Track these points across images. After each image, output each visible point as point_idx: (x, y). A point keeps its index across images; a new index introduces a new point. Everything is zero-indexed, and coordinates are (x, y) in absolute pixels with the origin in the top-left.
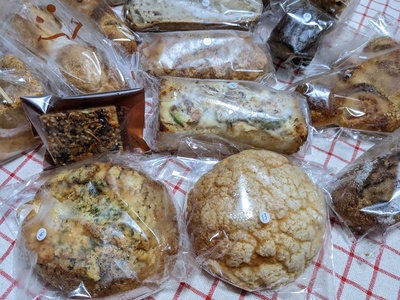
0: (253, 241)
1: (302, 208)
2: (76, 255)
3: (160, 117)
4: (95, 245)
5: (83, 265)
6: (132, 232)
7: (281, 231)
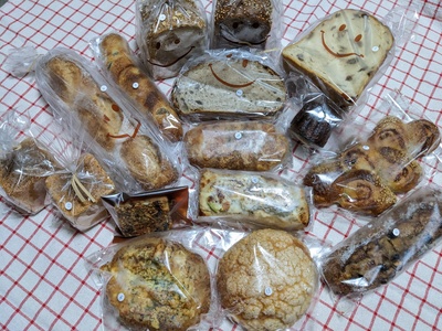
0: (261, 305)
1: (296, 283)
2: (143, 312)
3: (199, 205)
4: (155, 305)
5: (148, 318)
6: (180, 297)
7: (279, 300)
